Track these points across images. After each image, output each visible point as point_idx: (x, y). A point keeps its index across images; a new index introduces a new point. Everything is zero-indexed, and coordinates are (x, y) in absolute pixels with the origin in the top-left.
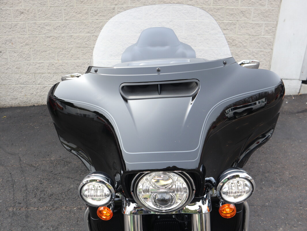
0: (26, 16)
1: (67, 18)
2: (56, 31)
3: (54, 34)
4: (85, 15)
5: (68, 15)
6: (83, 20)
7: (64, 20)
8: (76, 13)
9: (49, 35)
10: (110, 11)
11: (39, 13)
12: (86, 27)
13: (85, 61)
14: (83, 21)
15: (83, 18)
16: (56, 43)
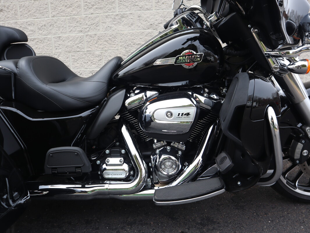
0: (6, 14)
1: (54, 13)
2: (40, 32)
3: (38, 35)
4: (76, 9)
5: (56, 10)
6: (74, 15)
7: (50, 17)
8: (66, 6)
9: (32, 38)
10: (108, 2)
11: (21, 10)
12: (78, 24)
13: (77, 70)
14: (74, 17)
15: (74, 12)
16: (41, 47)
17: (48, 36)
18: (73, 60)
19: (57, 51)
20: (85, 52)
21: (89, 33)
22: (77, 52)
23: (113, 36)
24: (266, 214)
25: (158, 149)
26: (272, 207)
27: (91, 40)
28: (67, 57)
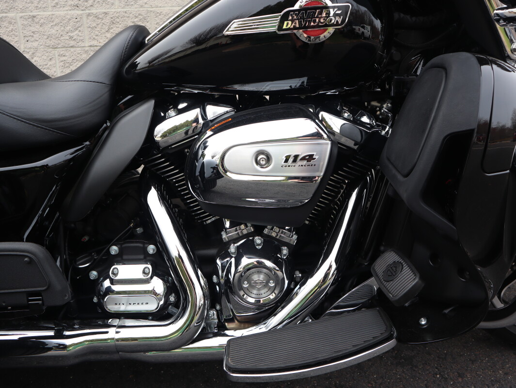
17: (10, 15)
18: (62, 64)
19: (29, 45)
20: (87, 49)
21: (94, 11)
22: (69, 49)
23: (141, 17)
24: (460, 375)
25: (234, 243)
26: (470, 360)
27: (98, 25)
28: (50, 58)
